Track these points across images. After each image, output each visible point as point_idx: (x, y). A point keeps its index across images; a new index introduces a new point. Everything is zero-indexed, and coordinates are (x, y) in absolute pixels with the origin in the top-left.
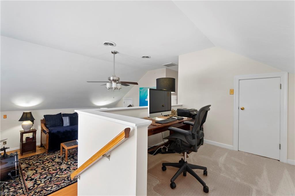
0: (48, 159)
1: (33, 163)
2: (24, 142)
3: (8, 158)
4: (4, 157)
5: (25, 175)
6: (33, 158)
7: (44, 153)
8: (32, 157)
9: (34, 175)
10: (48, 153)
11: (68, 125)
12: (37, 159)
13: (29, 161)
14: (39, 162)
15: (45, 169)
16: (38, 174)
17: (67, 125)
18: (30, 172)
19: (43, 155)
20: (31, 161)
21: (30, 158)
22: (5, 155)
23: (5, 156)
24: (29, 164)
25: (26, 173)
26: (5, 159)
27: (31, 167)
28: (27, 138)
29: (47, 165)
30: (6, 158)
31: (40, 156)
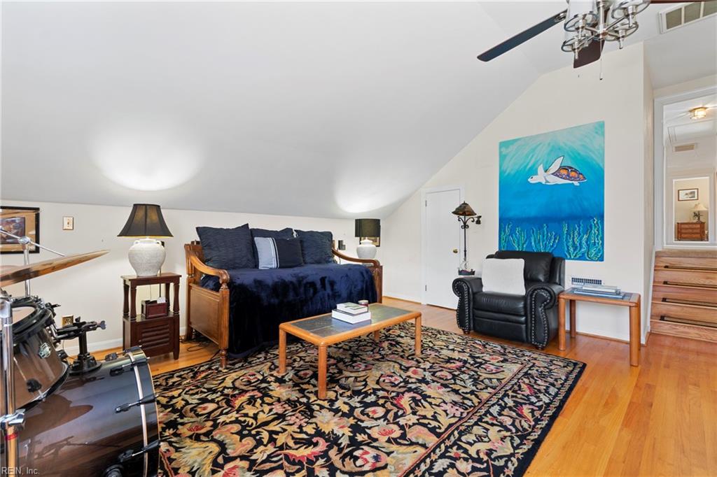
0: (237, 384)
1: (187, 403)
2: (138, 319)
3: (94, 379)
4: (77, 375)
5: (174, 465)
6: (175, 379)
7: (211, 362)
8: (172, 374)
9: (222, 467)
10: (226, 364)
11: (274, 265)
12: (198, 387)
13: (170, 394)
14: (212, 401)
15: (254, 436)
16: (238, 462)
17: (270, 266)
18: (194, 452)
19: (209, 369)
20: (175, 393)
21: (166, 379)
22: (85, 363)
23: (86, 369)
24: (173, 406)
25: (178, 454)
26: (82, 383)
27: (185, 420)
28: (147, 302)
29: (251, 414)
30: (89, 380)
31: (203, 375)
